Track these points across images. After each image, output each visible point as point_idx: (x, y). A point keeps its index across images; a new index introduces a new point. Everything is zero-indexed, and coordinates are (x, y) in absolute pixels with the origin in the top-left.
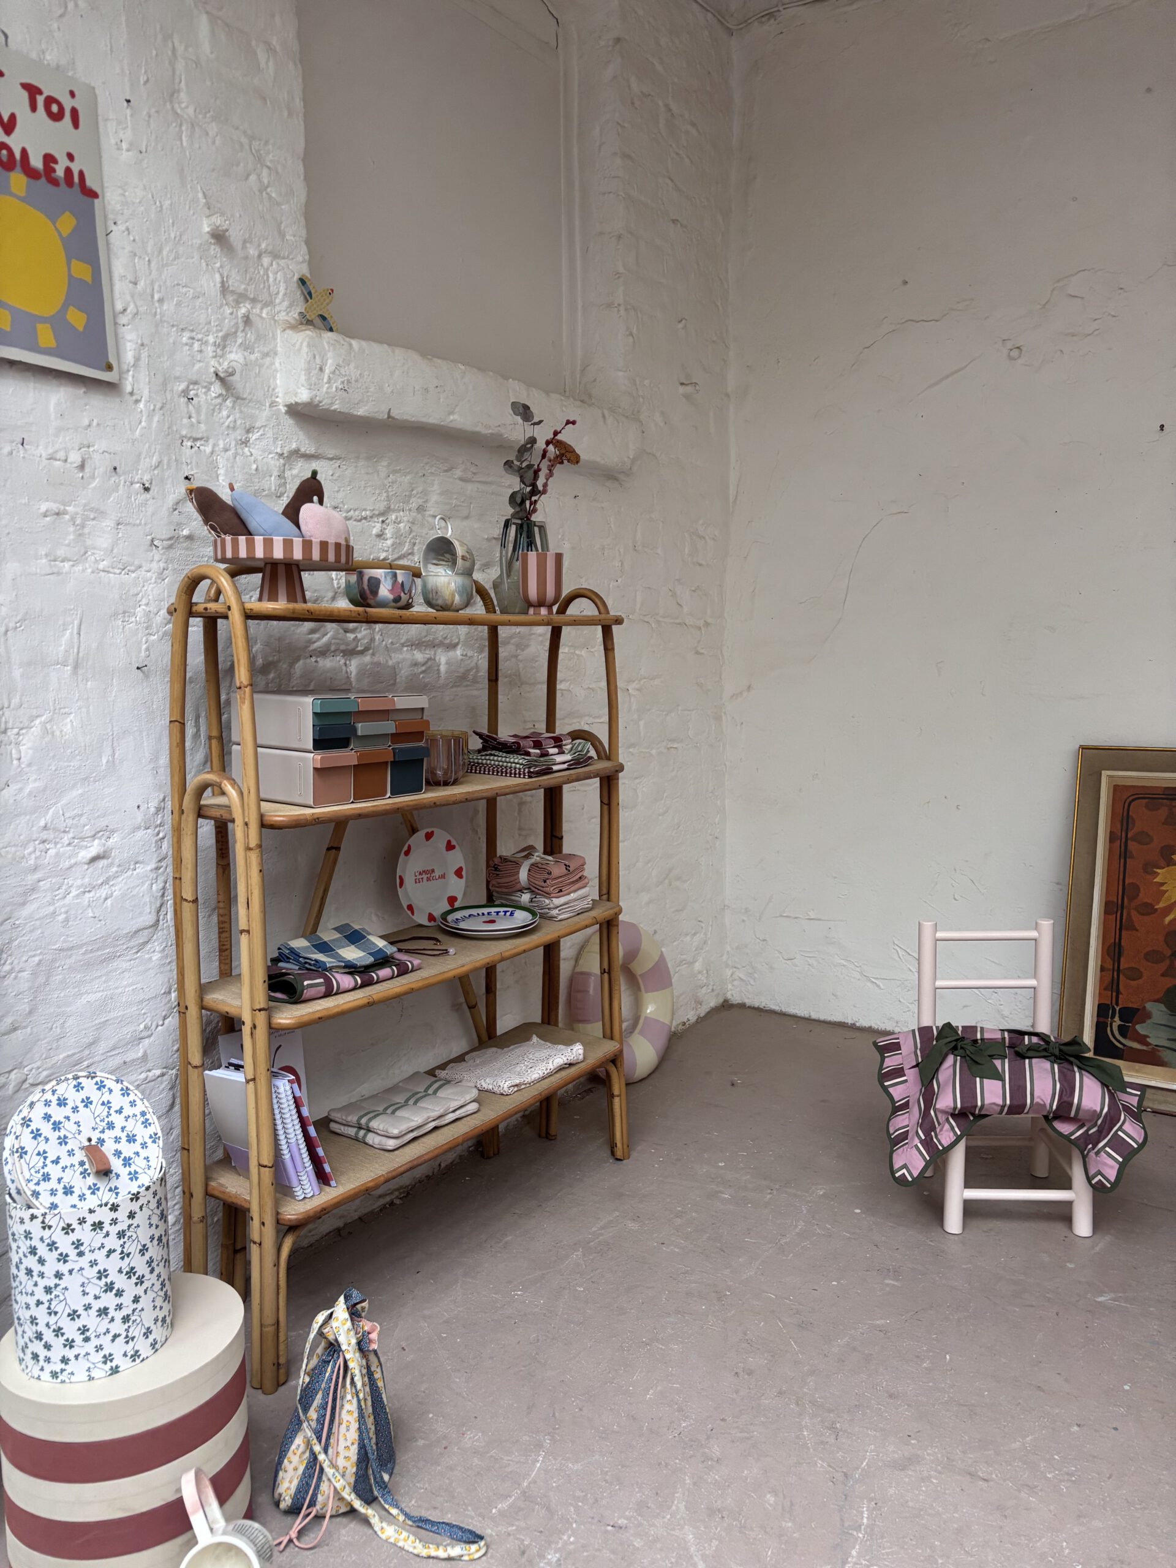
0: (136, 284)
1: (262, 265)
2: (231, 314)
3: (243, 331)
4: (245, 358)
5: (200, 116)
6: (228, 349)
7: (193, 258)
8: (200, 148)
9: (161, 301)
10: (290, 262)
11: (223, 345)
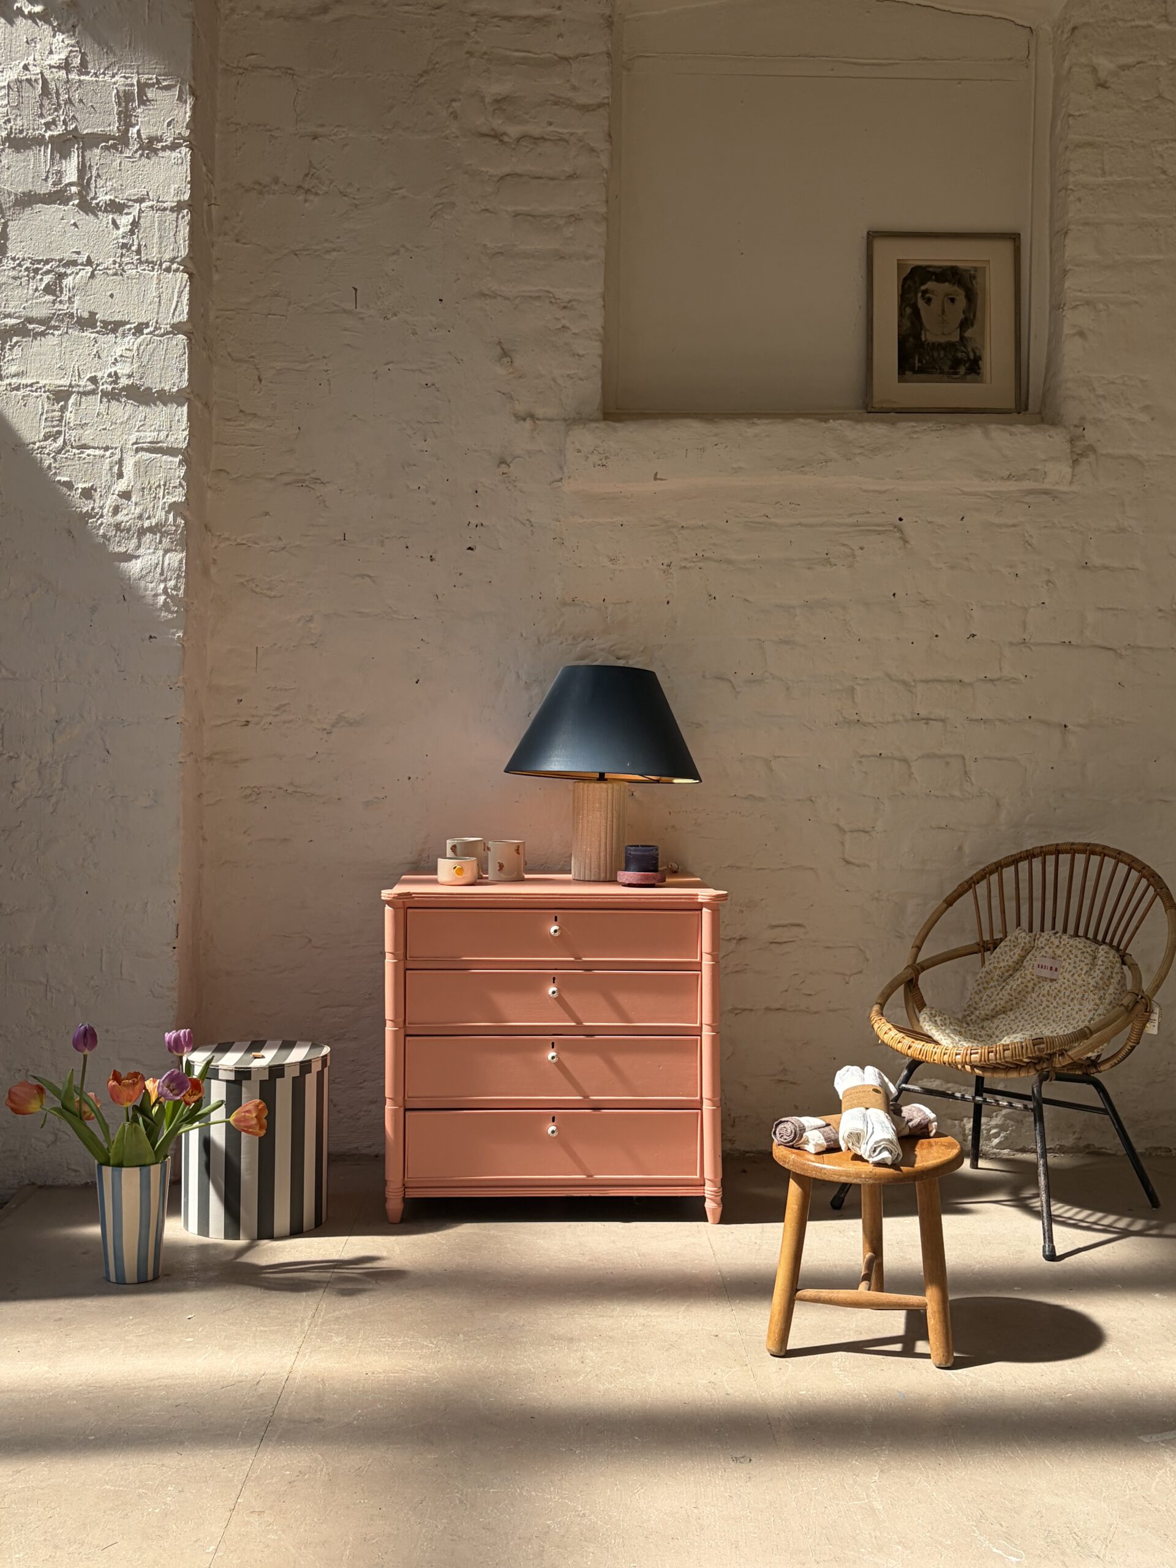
8: (500, 311)
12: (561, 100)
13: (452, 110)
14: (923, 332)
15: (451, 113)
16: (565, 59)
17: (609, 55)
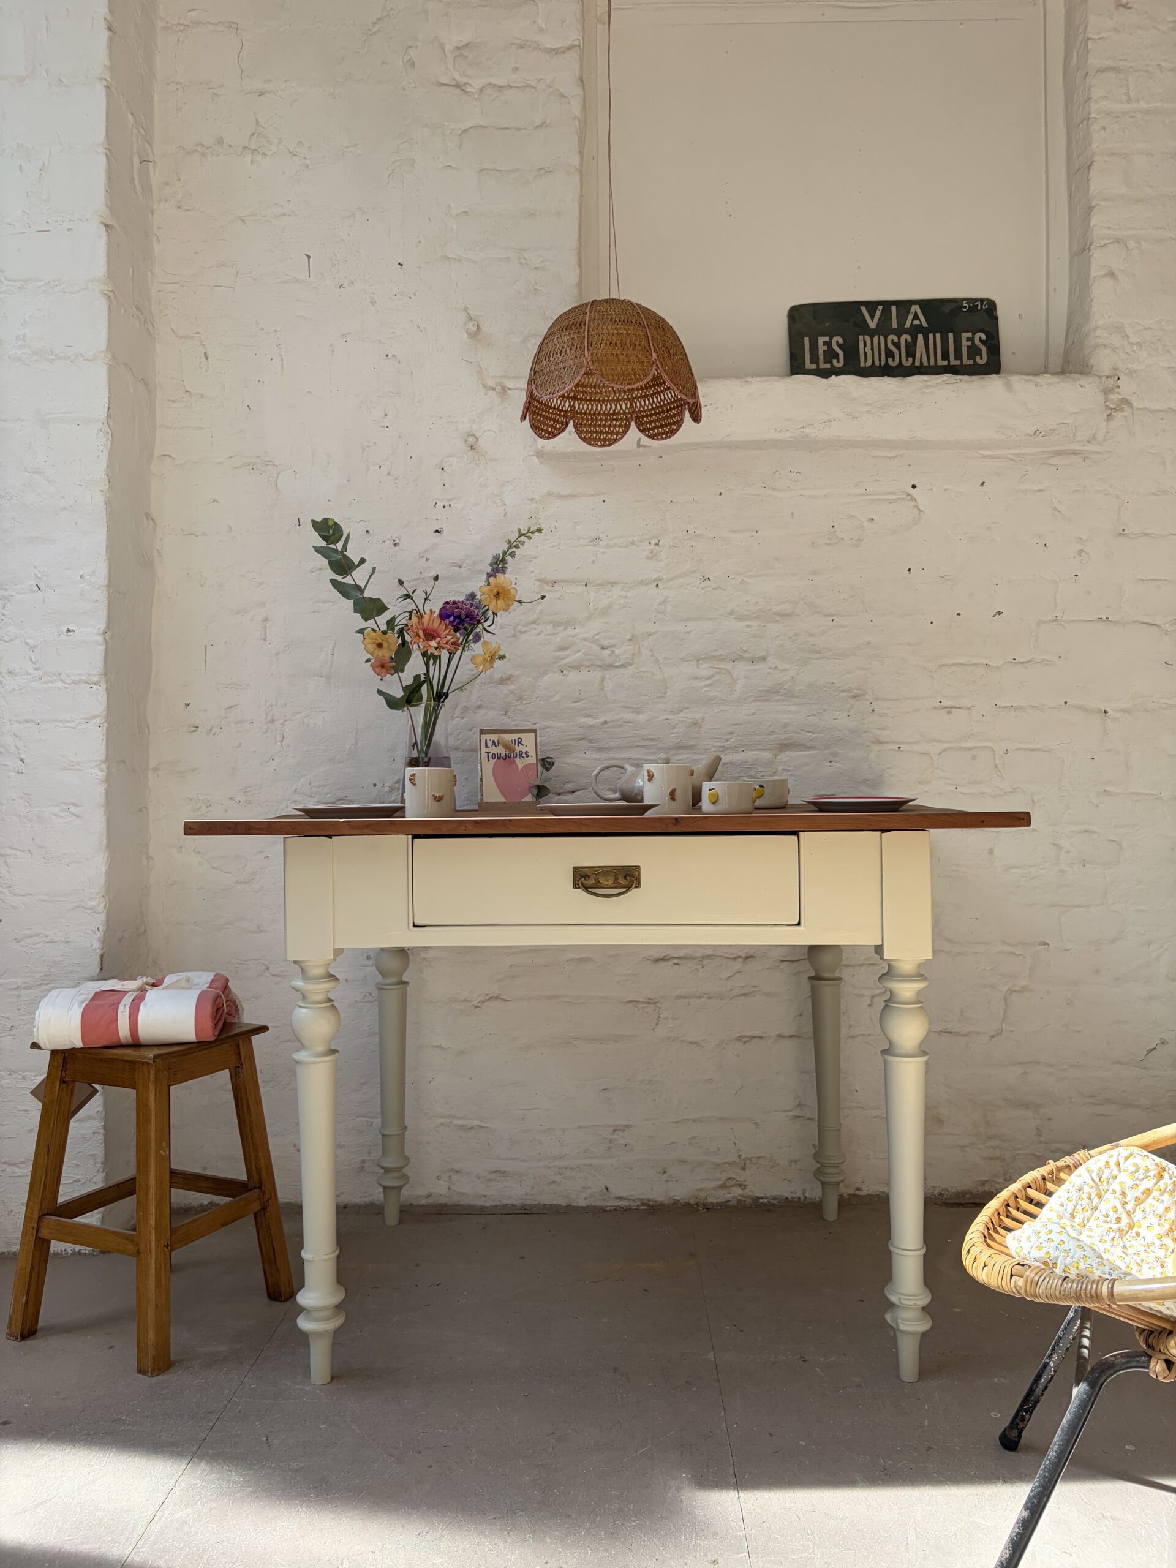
2: (487, 395)
3: (499, 406)
4: (500, 427)
5: (470, 252)
6: (484, 423)
7: (453, 361)
8: (466, 275)
9: (421, 401)
11: (478, 421)
12: (527, 43)
13: (408, 58)
15: (408, 61)
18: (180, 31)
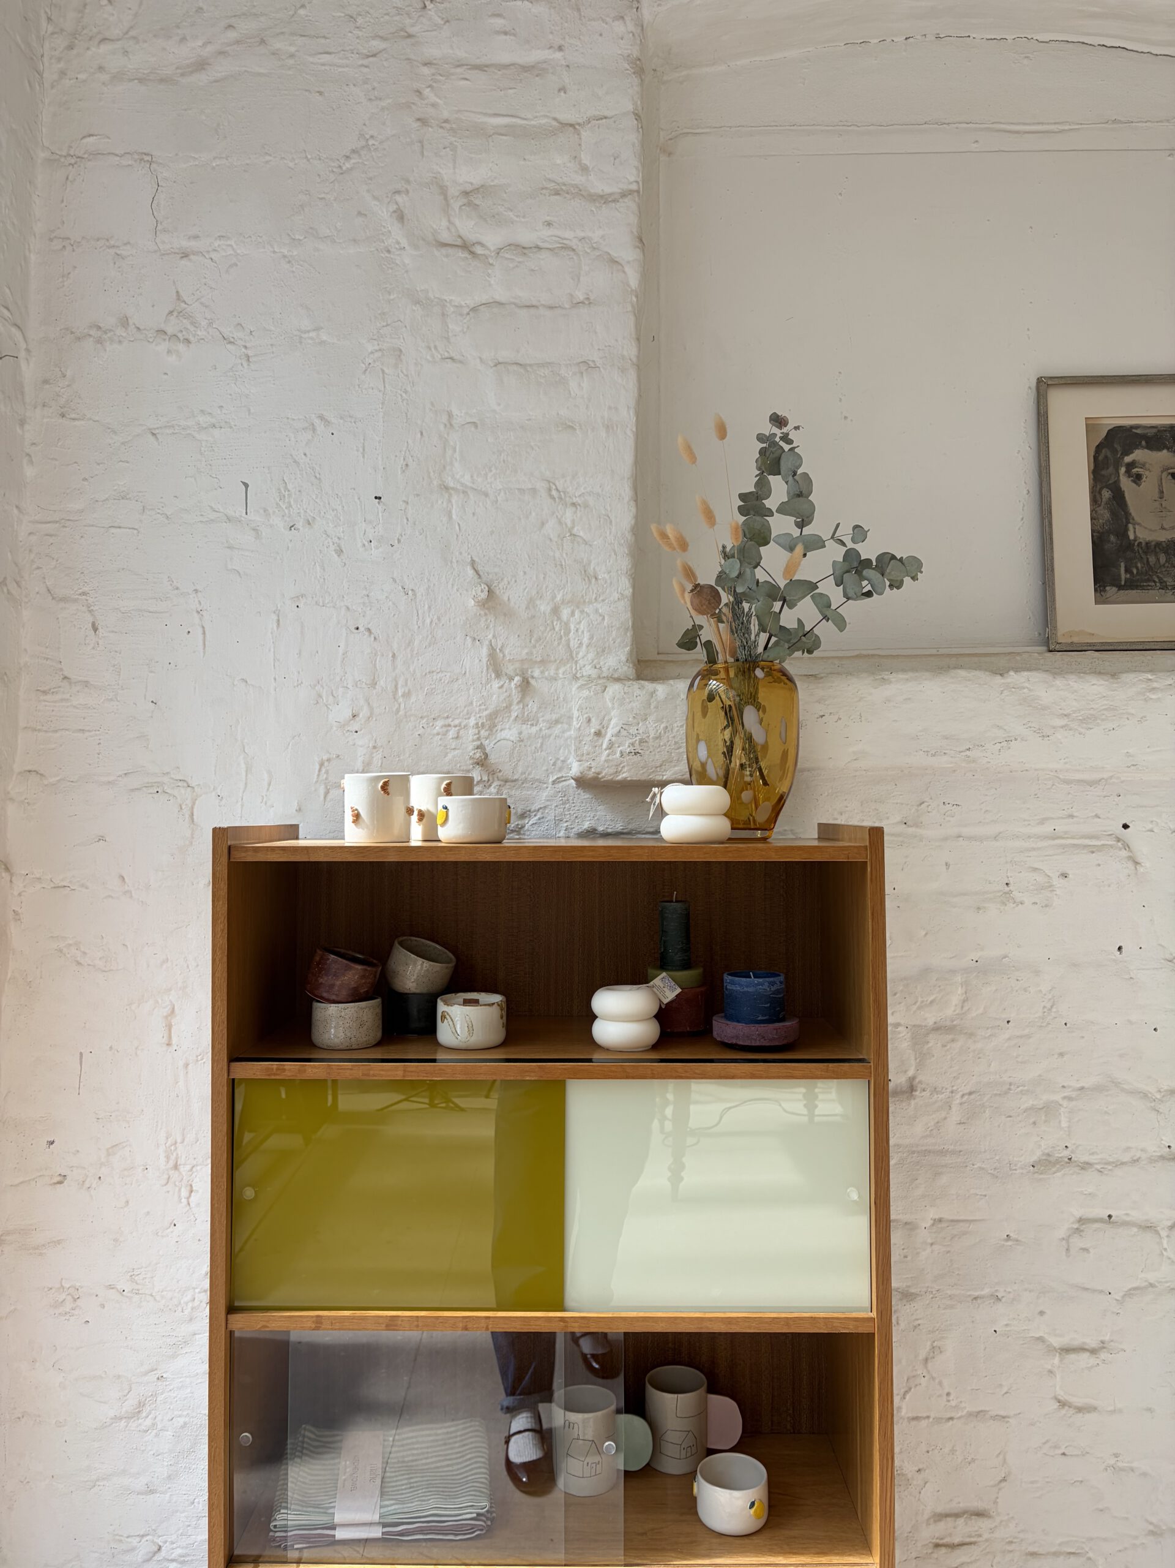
0: (374, 684)
1: (559, 618)
2: (501, 687)
3: (518, 703)
4: (520, 733)
5: (480, 480)
6: (499, 727)
7: (454, 638)
8: (474, 514)
9: (407, 695)
10: (599, 606)
11: (491, 723)
12: (564, 188)
13: (395, 207)
14: (1130, 526)
15: (395, 212)
16: (572, 125)
17: (638, 117)
18: (70, 164)
